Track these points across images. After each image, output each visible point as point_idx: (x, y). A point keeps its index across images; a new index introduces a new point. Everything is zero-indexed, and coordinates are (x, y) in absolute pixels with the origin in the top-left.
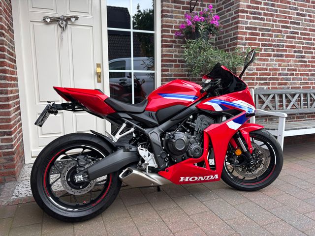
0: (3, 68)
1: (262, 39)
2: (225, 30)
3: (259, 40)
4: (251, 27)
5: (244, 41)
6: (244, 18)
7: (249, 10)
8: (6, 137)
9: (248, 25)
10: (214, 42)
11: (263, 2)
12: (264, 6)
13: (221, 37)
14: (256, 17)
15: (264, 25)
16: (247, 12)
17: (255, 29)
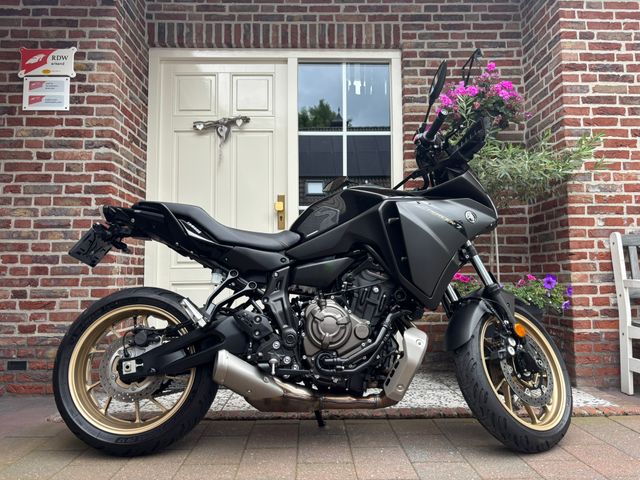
0: (107, 196)
1: (631, 120)
2: (541, 112)
3: (624, 122)
4: (599, 97)
5: (582, 127)
6: (577, 81)
7: (588, 63)
9: (591, 94)
10: (525, 141)
11: (623, 43)
12: (628, 52)
13: (535, 130)
14: (608, 75)
15: (633, 90)
16: (582, 68)
17: (611, 100)
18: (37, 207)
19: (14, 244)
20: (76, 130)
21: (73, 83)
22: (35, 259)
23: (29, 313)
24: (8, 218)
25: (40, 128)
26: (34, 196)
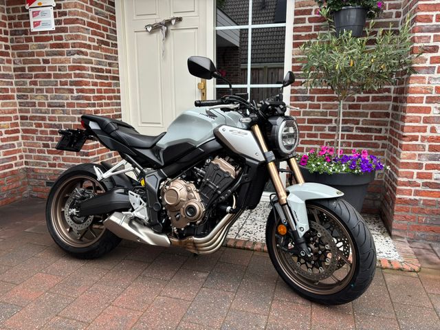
0: (82, 87)
18: (47, 94)
19: (39, 116)
20: (60, 44)
21: (55, 11)
22: (51, 126)
23: (52, 156)
24: (34, 101)
25: (41, 43)
26: (45, 87)
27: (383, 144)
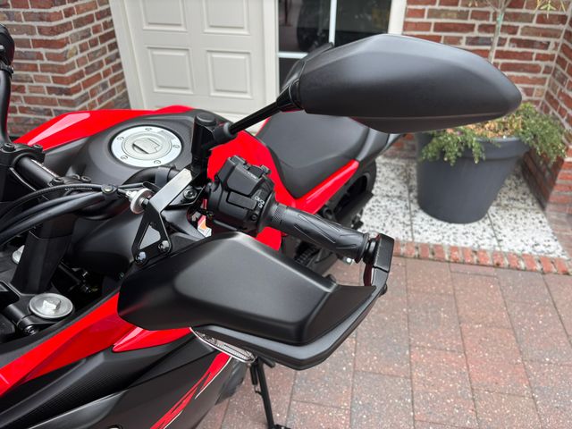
8: (64, 97)
27: (547, 67)
